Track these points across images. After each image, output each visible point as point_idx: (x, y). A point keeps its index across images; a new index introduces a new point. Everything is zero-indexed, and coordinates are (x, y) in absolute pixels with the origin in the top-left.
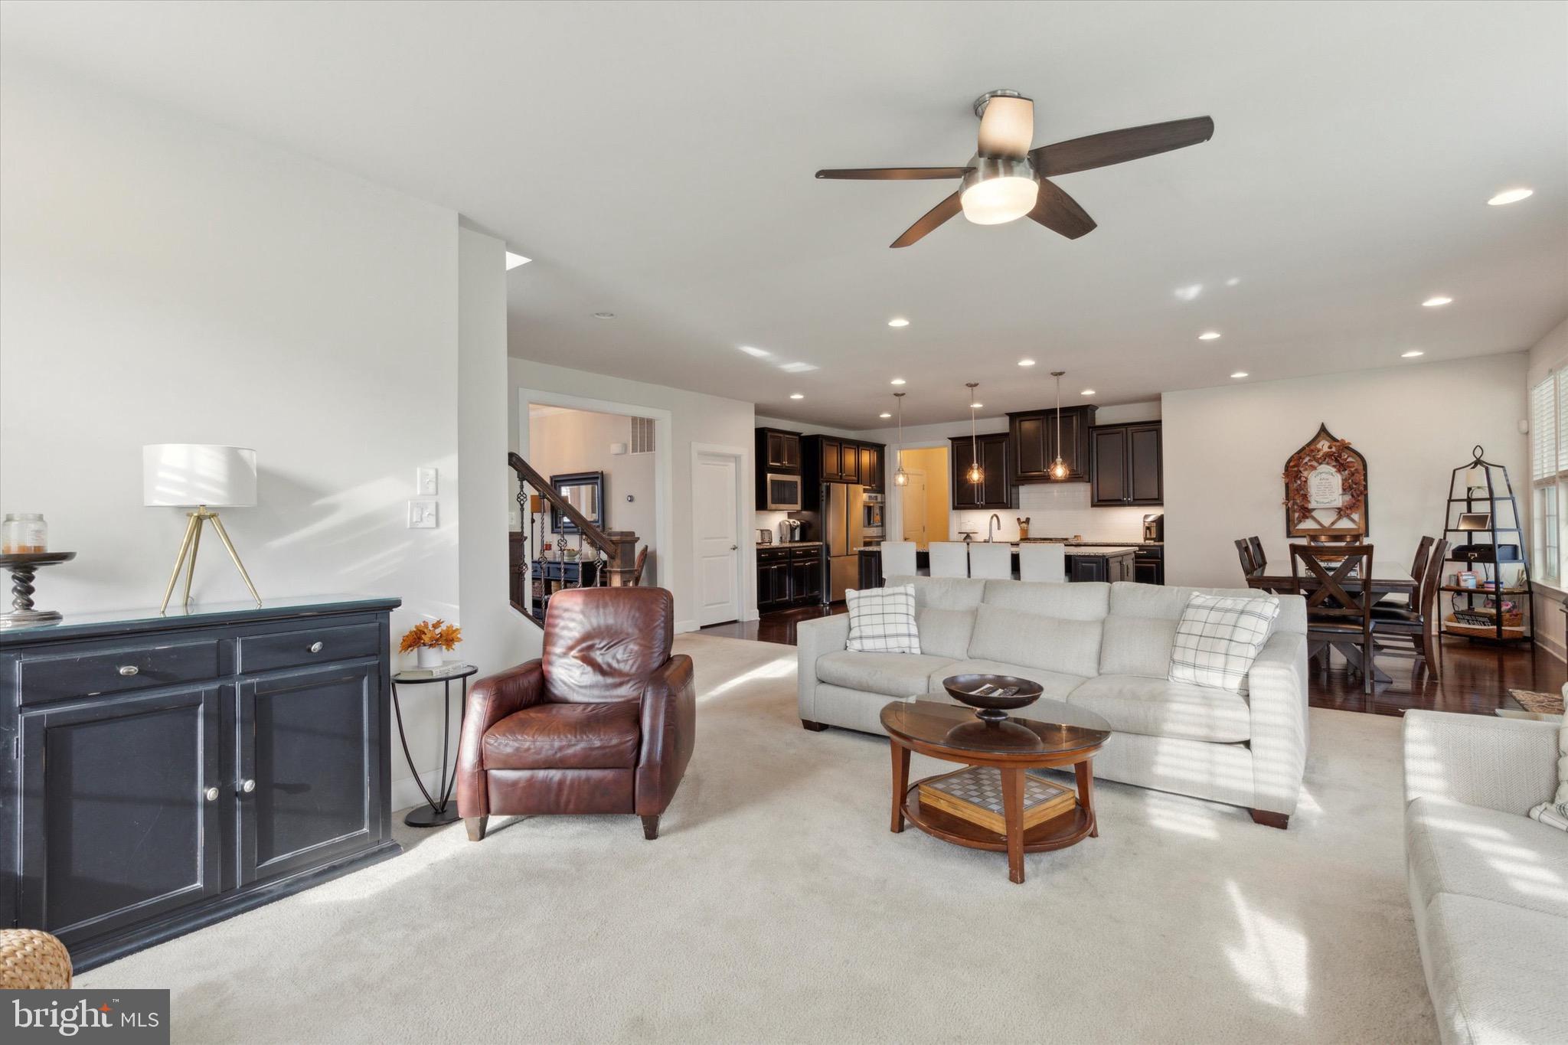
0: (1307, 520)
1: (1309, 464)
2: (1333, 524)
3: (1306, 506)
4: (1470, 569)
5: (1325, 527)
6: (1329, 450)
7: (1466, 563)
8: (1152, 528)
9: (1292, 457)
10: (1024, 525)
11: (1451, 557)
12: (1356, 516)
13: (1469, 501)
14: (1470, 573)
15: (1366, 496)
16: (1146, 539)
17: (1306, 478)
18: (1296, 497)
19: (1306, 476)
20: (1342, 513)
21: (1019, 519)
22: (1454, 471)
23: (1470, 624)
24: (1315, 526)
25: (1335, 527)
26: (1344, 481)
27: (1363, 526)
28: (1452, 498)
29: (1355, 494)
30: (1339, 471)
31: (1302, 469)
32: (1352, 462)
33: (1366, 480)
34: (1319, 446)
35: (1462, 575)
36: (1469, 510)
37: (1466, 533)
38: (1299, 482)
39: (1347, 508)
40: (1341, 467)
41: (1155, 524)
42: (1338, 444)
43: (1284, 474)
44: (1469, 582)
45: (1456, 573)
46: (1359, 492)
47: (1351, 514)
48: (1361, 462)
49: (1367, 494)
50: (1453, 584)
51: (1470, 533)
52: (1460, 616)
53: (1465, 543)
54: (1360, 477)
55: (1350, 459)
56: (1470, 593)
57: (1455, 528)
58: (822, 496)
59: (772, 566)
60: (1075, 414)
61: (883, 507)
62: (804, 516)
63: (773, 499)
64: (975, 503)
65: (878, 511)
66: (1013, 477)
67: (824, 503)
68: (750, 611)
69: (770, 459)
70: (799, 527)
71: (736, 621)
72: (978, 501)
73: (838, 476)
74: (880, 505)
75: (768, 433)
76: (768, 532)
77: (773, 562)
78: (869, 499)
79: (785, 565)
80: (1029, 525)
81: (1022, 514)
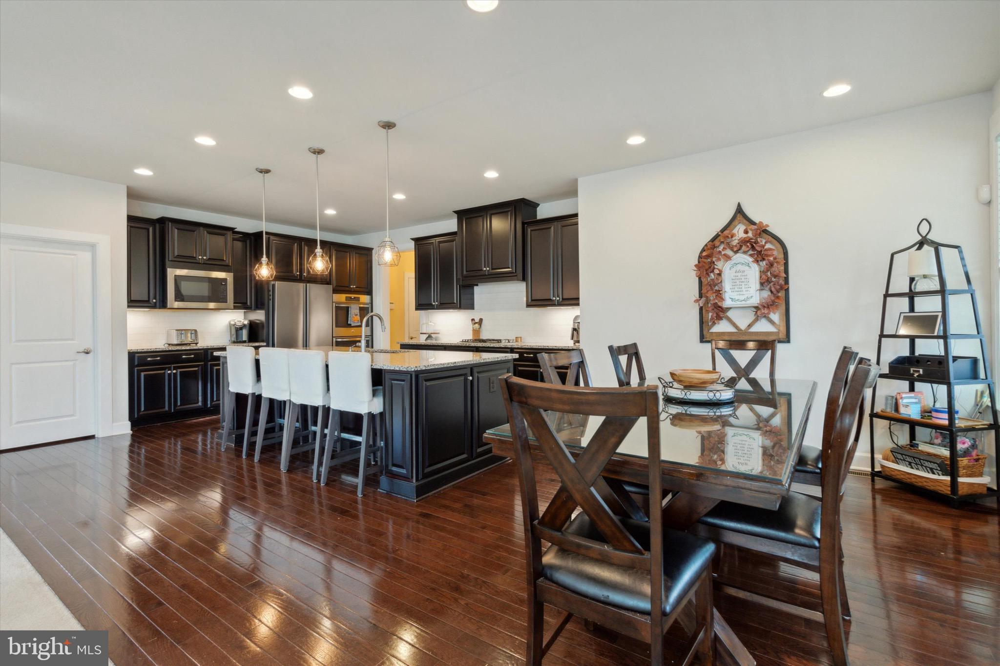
0: (721, 322)
1: (723, 253)
2: (750, 326)
3: (720, 304)
4: (912, 389)
5: (741, 330)
6: (745, 236)
7: (907, 383)
9: (706, 245)
10: (477, 326)
11: (887, 372)
12: (776, 317)
13: (911, 296)
14: (912, 394)
15: (787, 291)
17: (721, 271)
18: (710, 292)
19: (720, 268)
20: (759, 313)
21: (472, 320)
22: (892, 256)
23: (912, 468)
24: (731, 329)
25: (753, 329)
26: (762, 273)
27: (783, 329)
28: (890, 292)
29: (773, 289)
30: (757, 261)
31: (714, 259)
32: (770, 249)
33: (786, 271)
34: (735, 231)
35: (902, 398)
36: (912, 308)
37: (908, 340)
38: (712, 275)
39: (764, 307)
40: (759, 256)
42: (756, 227)
43: (696, 266)
44: (911, 409)
45: (894, 394)
46: (778, 287)
47: (769, 313)
48: (781, 250)
49: (788, 288)
50: (890, 411)
51: (912, 339)
52: (899, 456)
53: (906, 353)
54: (779, 268)
55: (768, 246)
56: (913, 424)
57: (894, 333)
58: (269, 295)
59: (169, 370)
60: (510, 209)
61: (368, 307)
62: (259, 316)
63: (179, 297)
64: (432, 304)
65: (357, 312)
66: (465, 277)
67: (271, 302)
68: (114, 424)
69: (174, 253)
70: (248, 327)
71: (92, 437)
72: (434, 302)
73: (296, 275)
74: (362, 306)
75: (170, 223)
76: (193, 332)
77: (170, 366)
78: (346, 300)
79: (197, 369)
80: (482, 326)
81: (476, 314)
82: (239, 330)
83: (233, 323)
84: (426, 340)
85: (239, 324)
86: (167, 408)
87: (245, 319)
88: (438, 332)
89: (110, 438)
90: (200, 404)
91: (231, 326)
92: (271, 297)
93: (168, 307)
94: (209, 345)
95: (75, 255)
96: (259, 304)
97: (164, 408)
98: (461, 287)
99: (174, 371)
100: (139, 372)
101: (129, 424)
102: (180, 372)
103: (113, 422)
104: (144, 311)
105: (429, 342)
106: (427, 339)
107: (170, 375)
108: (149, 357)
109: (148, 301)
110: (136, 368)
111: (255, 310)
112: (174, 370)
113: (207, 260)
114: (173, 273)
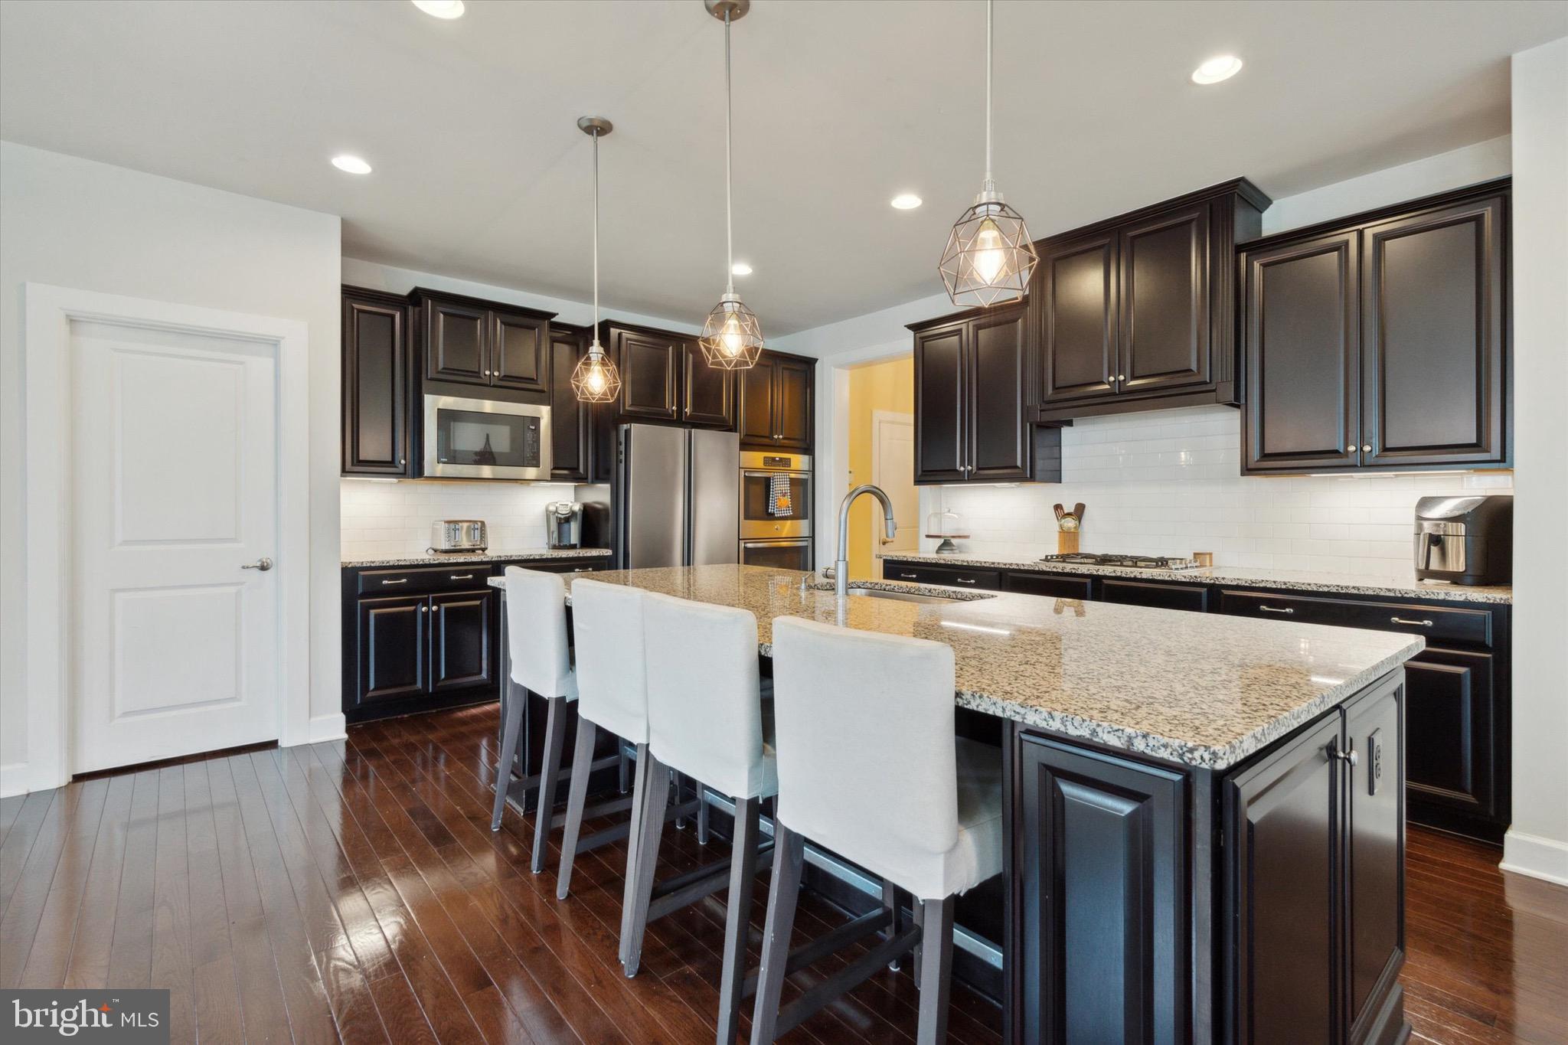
8: (1451, 543)
10: (1070, 523)
16: (1425, 574)
21: (1058, 507)
41: (1462, 528)
58: (618, 453)
59: (423, 606)
60: (1195, 215)
61: (807, 480)
62: (600, 495)
63: (448, 455)
64: (957, 470)
65: (786, 488)
66: (1048, 404)
67: (622, 466)
68: (313, 719)
69: (437, 365)
70: (579, 517)
71: (272, 745)
72: (962, 464)
73: (670, 412)
74: (793, 476)
75: (430, 301)
76: (476, 526)
77: (426, 596)
78: (765, 464)
79: (478, 603)
80: (1082, 521)
81: (1067, 495)
82: (564, 521)
83: (552, 508)
84: (937, 552)
85: (564, 511)
86: (419, 685)
87: (576, 500)
88: (966, 534)
89: (306, 748)
90: (484, 675)
91: (548, 514)
92: (623, 457)
93: (425, 475)
94: (502, 555)
95: (242, 363)
96: (602, 473)
97: (415, 682)
98: (1034, 426)
99: (435, 608)
100: (366, 609)
101: (341, 718)
102: (446, 609)
103: (310, 717)
104: (381, 483)
105: (947, 557)
106: (940, 549)
107: (425, 615)
108: (386, 577)
109: (392, 463)
110: (359, 601)
111: (593, 482)
112: (433, 605)
113: (500, 380)
114: (433, 403)
